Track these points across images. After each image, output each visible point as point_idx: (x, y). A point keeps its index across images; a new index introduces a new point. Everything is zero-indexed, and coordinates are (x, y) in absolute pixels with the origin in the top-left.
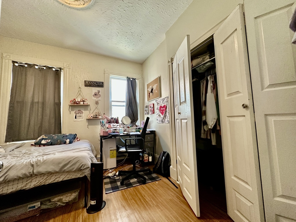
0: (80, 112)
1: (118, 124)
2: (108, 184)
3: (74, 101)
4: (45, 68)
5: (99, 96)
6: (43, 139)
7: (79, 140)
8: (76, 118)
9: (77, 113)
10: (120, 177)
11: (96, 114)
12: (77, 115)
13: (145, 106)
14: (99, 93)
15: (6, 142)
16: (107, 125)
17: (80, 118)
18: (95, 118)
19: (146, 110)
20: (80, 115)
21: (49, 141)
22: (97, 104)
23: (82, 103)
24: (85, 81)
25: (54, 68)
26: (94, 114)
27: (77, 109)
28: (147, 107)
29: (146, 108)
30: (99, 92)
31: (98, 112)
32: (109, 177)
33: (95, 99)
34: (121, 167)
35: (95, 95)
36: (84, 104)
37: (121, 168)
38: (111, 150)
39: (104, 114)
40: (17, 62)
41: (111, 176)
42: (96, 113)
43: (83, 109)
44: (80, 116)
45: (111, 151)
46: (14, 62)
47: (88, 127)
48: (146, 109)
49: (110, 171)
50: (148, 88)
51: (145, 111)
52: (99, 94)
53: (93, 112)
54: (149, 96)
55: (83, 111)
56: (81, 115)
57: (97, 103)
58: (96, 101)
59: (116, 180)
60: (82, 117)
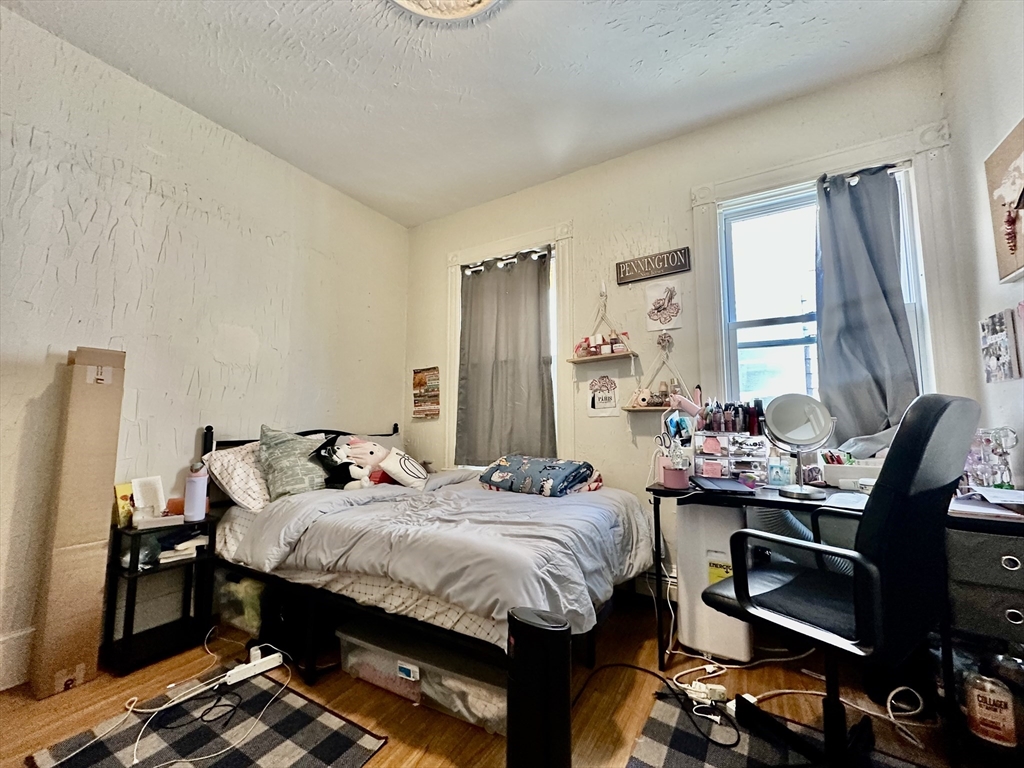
0: (606, 383)
1: (757, 439)
2: (661, 740)
3: (585, 345)
4: (515, 260)
5: (672, 311)
6: (498, 468)
7: (595, 489)
8: (593, 406)
9: (596, 387)
10: (745, 737)
11: (663, 388)
12: (598, 395)
13: (985, 319)
14: (671, 299)
15: (456, 463)
16: (699, 440)
17: (608, 405)
18: (657, 405)
19: (992, 351)
20: (608, 395)
21: (508, 477)
22: (664, 348)
23: (606, 350)
24: (618, 265)
25: (536, 252)
26: (656, 389)
27: (595, 374)
28: (996, 324)
29: (995, 332)
30: (671, 295)
31: (672, 381)
32: (685, 702)
33: (656, 325)
34: (781, 675)
35: (658, 309)
36: (613, 352)
37: (781, 681)
38: (716, 565)
39: (699, 387)
40: (468, 267)
41: (699, 703)
42: (662, 383)
43: (617, 371)
44: (606, 398)
45: (714, 569)
46: (464, 268)
47: (634, 442)
48: (991, 339)
49: (710, 668)
50: (993, 186)
51: (982, 354)
52: (673, 301)
53: (652, 381)
54: (1012, 236)
55: (616, 380)
56: (610, 394)
57: (665, 342)
58: (660, 333)
59: (711, 747)
60: (612, 402)
